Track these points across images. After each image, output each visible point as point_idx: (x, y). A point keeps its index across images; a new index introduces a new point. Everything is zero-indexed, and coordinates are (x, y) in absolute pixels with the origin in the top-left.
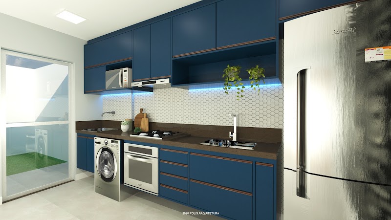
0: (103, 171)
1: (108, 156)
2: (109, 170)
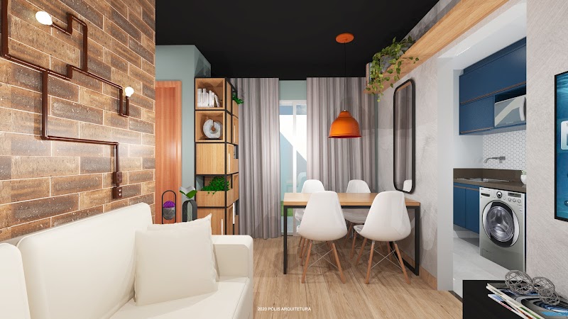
0: (495, 231)
1: (503, 213)
2: (504, 231)
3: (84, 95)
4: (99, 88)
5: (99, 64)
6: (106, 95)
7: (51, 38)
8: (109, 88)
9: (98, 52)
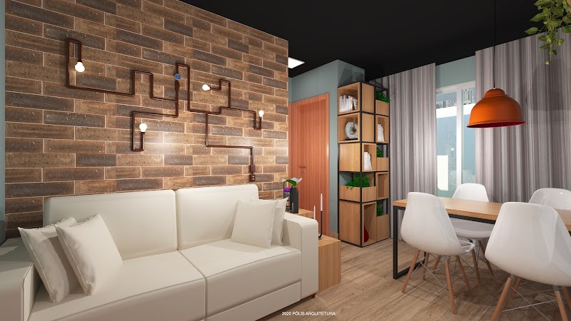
3: (230, 121)
4: (240, 116)
5: (241, 101)
6: (245, 118)
7: (211, 96)
8: (247, 114)
9: (240, 94)
